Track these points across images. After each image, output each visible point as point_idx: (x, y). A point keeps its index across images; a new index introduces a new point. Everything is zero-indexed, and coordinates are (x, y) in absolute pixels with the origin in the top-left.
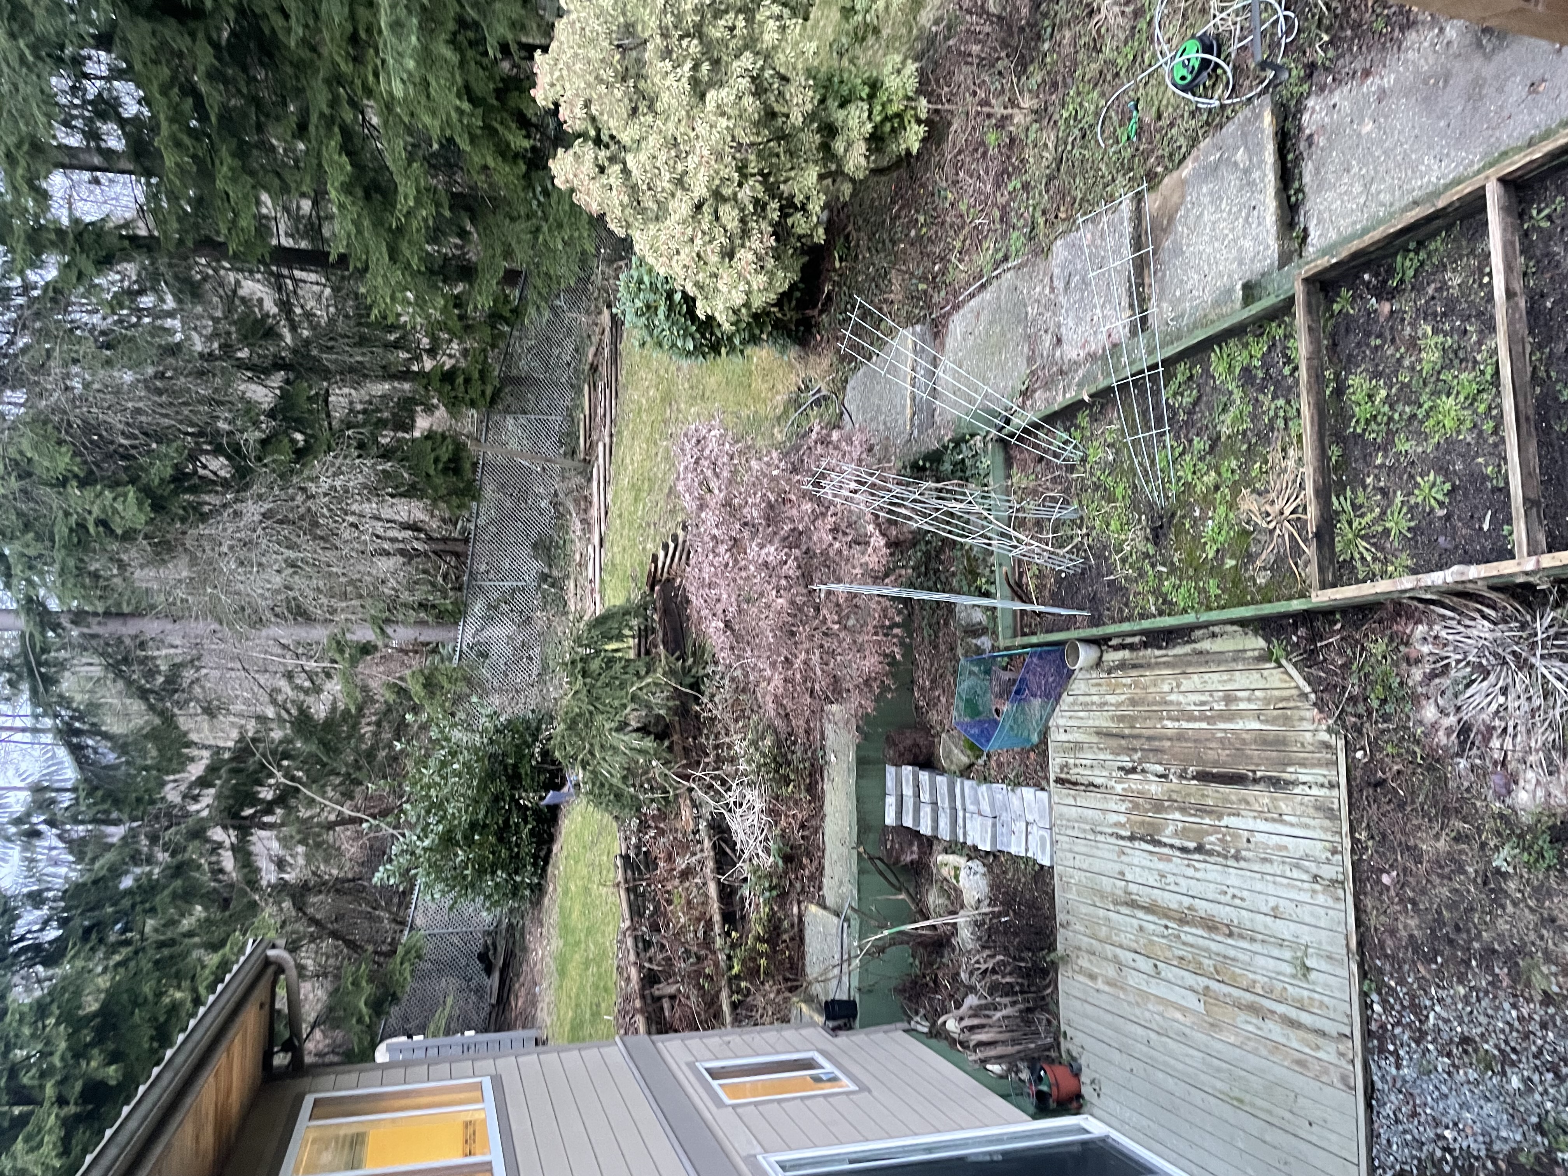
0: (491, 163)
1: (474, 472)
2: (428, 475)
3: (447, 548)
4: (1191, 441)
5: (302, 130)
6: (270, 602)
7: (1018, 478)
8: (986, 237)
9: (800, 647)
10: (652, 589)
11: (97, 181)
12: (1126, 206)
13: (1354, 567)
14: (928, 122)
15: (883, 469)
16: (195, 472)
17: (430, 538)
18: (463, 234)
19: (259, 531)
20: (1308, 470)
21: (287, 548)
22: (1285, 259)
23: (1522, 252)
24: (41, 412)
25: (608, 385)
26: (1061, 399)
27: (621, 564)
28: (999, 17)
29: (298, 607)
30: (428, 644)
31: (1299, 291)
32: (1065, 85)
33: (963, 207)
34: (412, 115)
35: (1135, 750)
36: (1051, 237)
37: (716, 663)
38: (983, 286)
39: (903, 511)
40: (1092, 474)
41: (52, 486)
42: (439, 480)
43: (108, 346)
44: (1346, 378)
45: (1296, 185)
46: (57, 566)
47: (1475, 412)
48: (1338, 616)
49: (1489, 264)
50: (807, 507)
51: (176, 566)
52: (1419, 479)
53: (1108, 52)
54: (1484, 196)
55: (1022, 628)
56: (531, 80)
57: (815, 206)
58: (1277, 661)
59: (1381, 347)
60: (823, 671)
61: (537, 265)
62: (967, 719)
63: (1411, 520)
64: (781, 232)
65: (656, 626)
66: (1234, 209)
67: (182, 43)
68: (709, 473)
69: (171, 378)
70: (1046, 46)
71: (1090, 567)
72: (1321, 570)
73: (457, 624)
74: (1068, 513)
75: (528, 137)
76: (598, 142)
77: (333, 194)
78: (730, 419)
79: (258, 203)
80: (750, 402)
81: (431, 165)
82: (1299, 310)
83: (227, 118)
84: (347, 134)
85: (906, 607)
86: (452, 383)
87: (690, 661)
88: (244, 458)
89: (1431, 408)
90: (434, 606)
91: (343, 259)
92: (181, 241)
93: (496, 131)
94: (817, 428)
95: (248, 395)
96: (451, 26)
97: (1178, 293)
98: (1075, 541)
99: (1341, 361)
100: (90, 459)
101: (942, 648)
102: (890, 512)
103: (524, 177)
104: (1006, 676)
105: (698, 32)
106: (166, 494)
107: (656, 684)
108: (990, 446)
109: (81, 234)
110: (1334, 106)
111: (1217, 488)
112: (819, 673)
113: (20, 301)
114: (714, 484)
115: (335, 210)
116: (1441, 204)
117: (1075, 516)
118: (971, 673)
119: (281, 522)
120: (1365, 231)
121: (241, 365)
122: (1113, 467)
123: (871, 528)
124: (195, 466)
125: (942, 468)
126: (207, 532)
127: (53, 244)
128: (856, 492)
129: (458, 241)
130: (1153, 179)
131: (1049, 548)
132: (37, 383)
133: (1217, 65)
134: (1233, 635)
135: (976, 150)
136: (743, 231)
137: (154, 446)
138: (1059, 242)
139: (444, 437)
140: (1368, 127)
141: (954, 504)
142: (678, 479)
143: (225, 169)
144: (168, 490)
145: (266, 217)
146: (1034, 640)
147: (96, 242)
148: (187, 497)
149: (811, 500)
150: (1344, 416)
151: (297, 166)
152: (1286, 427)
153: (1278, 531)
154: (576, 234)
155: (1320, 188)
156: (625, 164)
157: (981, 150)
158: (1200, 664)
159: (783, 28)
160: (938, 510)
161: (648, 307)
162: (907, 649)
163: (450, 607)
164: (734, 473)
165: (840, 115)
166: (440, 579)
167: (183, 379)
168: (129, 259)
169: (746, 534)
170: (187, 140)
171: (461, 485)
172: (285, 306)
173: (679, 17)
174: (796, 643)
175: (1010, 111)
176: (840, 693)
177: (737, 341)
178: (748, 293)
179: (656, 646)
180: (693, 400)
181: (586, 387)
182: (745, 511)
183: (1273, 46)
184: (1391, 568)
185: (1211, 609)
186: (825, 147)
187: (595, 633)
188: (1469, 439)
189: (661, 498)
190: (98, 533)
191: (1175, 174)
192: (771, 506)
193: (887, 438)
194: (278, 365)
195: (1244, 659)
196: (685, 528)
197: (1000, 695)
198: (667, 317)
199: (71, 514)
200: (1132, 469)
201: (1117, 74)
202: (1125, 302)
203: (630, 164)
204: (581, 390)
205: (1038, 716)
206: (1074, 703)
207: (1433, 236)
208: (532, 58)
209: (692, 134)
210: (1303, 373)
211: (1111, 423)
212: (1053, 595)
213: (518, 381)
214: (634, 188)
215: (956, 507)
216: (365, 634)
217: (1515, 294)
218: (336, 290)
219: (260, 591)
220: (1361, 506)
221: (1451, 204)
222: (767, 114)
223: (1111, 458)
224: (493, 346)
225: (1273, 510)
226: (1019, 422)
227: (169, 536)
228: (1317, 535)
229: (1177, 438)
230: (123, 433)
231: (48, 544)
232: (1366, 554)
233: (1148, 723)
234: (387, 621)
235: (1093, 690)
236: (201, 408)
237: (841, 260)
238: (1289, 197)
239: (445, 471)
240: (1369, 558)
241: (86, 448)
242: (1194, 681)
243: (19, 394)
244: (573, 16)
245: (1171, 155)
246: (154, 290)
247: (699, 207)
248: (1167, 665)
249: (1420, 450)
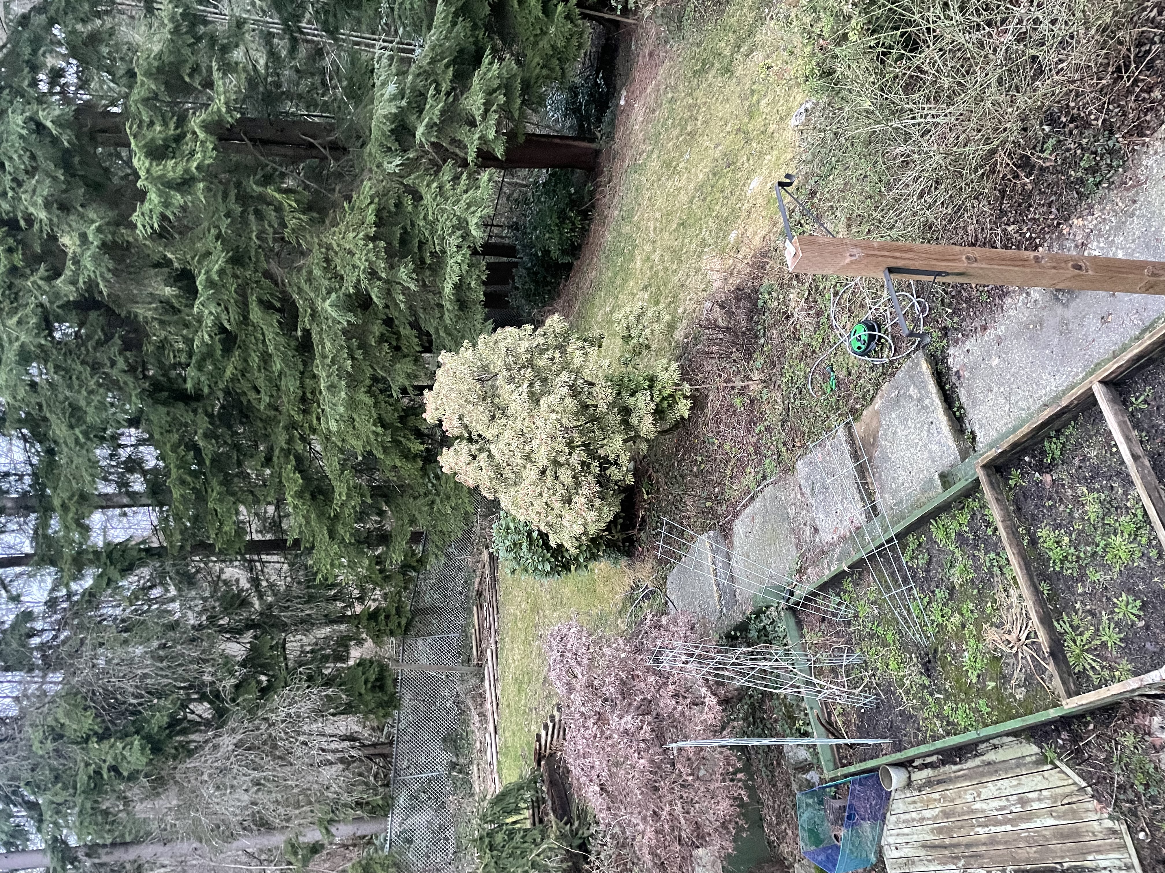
0: (399, 464)
1: (395, 686)
2: (360, 694)
3: (377, 751)
4: (933, 592)
5: (268, 461)
6: (239, 818)
7: (810, 637)
8: (747, 465)
9: (664, 800)
10: (539, 764)
11: (125, 514)
12: (841, 433)
13: (1089, 676)
14: (693, 397)
15: (705, 642)
16: (185, 718)
17: (364, 746)
18: (381, 513)
19: (233, 759)
20: (1029, 604)
21: (254, 769)
22: (964, 455)
23: (1134, 427)
24: (73, 687)
25: (491, 604)
26: (828, 573)
27: (513, 746)
28: (727, 328)
29: (261, 819)
30: (364, 837)
31: (981, 474)
32: (780, 363)
33: (727, 448)
34: (343, 440)
35: (957, 858)
36: (794, 460)
37: (597, 823)
38: (752, 498)
39: (726, 673)
40: (865, 627)
41: (78, 743)
42: (368, 697)
43: (126, 630)
44: (1035, 532)
45: (957, 404)
46: (77, 810)
47: (1139, 544)
48: (1089, 718)
49: (1112, 439)
50: (652, 679)
51: (168, 796)
52: (1115, 600)
53: (804, 340)
54: (1093, 394)
55: (840, 760)
56: (422, 408)
57: (624, 460)
58: (1052, 763)
59: (1054, 505)
60: (684, 817)
61: (434, 527)
62: (813, 848)
63: (1120, 632)
64: (602, 481)
65: (545, 795)
66: (918, 426)
67: (188, 417)
68: (572, 662)
69: (170, 647)
70: (762, 341)
71: (882, 701)
72: (1064, 683)
73: (386, 816)
74: (854, 659)
75: (422, 443)
76: (470, 440)
77: (289, 500)
78: (583, 618)
79: (237, 513)
80: (597, 602)
81: (356, 471)
82: (985, 486)
83: (216, 460)
84: (299, 459)
85: (743, 753)
86: (376, 621)
87: (576, 823)
88: (223, 701)
89: (1106, 545)
90: (368, 803)
91: (297, 543)
92: (182, 547)
93: (401, 442)
94: (649, 617)
95: (227, 651)
96: (368, 382)
97: (894, 486)
98: (865, 682)
99: (1027, 520)
100: (107, 718)
101: (780, 785)
102: (716, 675)
103: (421, 469)
104: (837, 804)
105: (530, 363)
106: (162, 738)
107: (551, 849)
108: (782, 614)
109: (111, 552)
110: (968, 351)
111: (963, 626)
112: (683, 821)
113: (65, 605)
114: (578, 671)
115: (291, 510)
116: (1064, 403)
117: (860, 661)
118: (808, 805)
119: (249, 749)
120: (1015, 429)
121: (222, 630)
122: (880, 619)
123: (704, 690)
124: (185, 713)
125: (750, 636)
126: (192, 765)
127: (91, 562)
128: (687, 663)
129: (377, 518)
130: (856, 414)
131: (846, 689)
132: (72, 665)
133: (880, 338)
134: (1010, 745)
135: (728, 410)
136: (576, 484)
137: (155, 701)
138: (800, 463)
139: (371, 662)
140: (995, 361)
141: (765, 663)
142: (549, 670)
143: (215, 494)
144: (164, 735)
145: (243, 522)
146: (852, 769)
147: (122, 556)
148: (178, 738)
149: (654, 673)
150: (1043, 560)
151: (265, 485)
152: (1002, 574)
153: (1020, 655)
154: (460, 501)
155: (974, 404)
156: (489, 451)
157: (732, 410)
158: (990, 774)
159: (586, 354)
160: (753, 669)
161: (515, 544)
162: (752, 790)
163: (380, 803)
164: (592, 660)
165: (632, 400)
166: (372, 779)
167: (179, 647)
168: (144, 564)
169: (608, 708)
170: (189, 479)
171: (386, 698)
172: (255, 582)
173: (517, 357)
174: (660, 797)
175: (746, 383)
176: (703, 837)
177: (581, 560)
178: (585, 525)
179: (547, 814)
180: (554, 608)
181: (475, 608)
182: (604, 689)
183: (915, 321)
184: (1117, 673)
185: (987, 726)
186: (625, 422)
187: (497, 809)
188: (1142, 565)
189: (538, 686)
190: (110, 777)
191: (870, 408)
192: (623, 683)
193: (704, 617)
194: (250, 625)
195: (1025, 765)
196: (559, 709)
197: (835, 822)
198: (529, 550)
199: (90, 764)
200: (895, 619)
201: (814, 351)
202: (857, 497)
203: (493, 451)
204: (471, 611)
205: (871, 838)
206: (897, 822)
207: (1066, 425)
208: (422, 394)
209: (533, 426)
210: (1002, 532)
211: (869, 586)
212: (859, 728)
213: (424, 611)
214: (498, 466)
215: (767, 665)
216: (314, 835)
217: (1139, 457)
218: (291, 565)
219: (232, 809)
220: (1078, 627)
221: (1071, 403)
222: (582, 406)
223: (876, 612)
224: (406, 588)
225: (1013, 638)
226: (800, 593)
227: (163, 773)
228: (1052, 654)
229: (922, 591)
230: (133, 694)
231: (71, 791)
232: (1094, 664)
233: (963, 832)
234: (331, 821)
235: (911, 808)
236: (191, 666)
237: (648, 494)
238: (954, 413)
239: (373, 687)
240: (1097, 667)
241: (104, 710)
242: (990, 790)
243: (58, 675)
244: (448, 366)
245: (864, 397)
246: (161, 584)
247: (543, 472)
248: (965, 777)
249: (1108, 578)
